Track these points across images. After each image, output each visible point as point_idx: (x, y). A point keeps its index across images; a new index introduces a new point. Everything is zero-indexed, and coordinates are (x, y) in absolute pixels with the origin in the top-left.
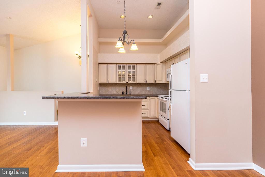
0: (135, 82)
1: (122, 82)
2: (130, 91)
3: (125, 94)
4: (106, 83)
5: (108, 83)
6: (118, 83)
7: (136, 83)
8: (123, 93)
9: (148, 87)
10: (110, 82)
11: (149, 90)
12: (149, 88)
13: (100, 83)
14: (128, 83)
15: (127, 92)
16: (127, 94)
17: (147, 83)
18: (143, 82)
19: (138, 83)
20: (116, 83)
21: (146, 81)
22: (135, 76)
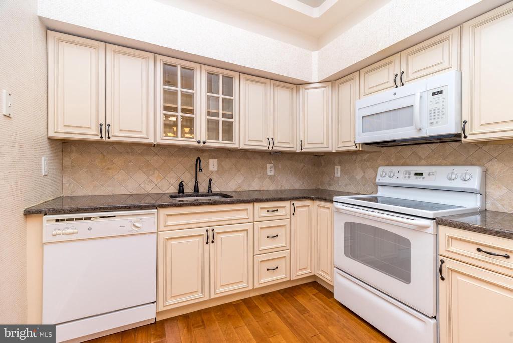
0: (235, 144)
1: (179, 141)
2: (210, 180)
3: (189, 189)
4: (98, 138)
5: (105, 139)
6: (159, 141)
7: (237, 146)
8: (181, 185)
9: (269, 166)
10: (117, 135)
11: (272, 173)
12: (272, 170)
13: (52, 134)
14: (207, 144)
15: (196, 181)
16: (196, 189)
17: (274, 149)
18: (263, 146)
19: (243, 147)
20: (151, 140)
21: (271, 141)
22: (235, 120)
